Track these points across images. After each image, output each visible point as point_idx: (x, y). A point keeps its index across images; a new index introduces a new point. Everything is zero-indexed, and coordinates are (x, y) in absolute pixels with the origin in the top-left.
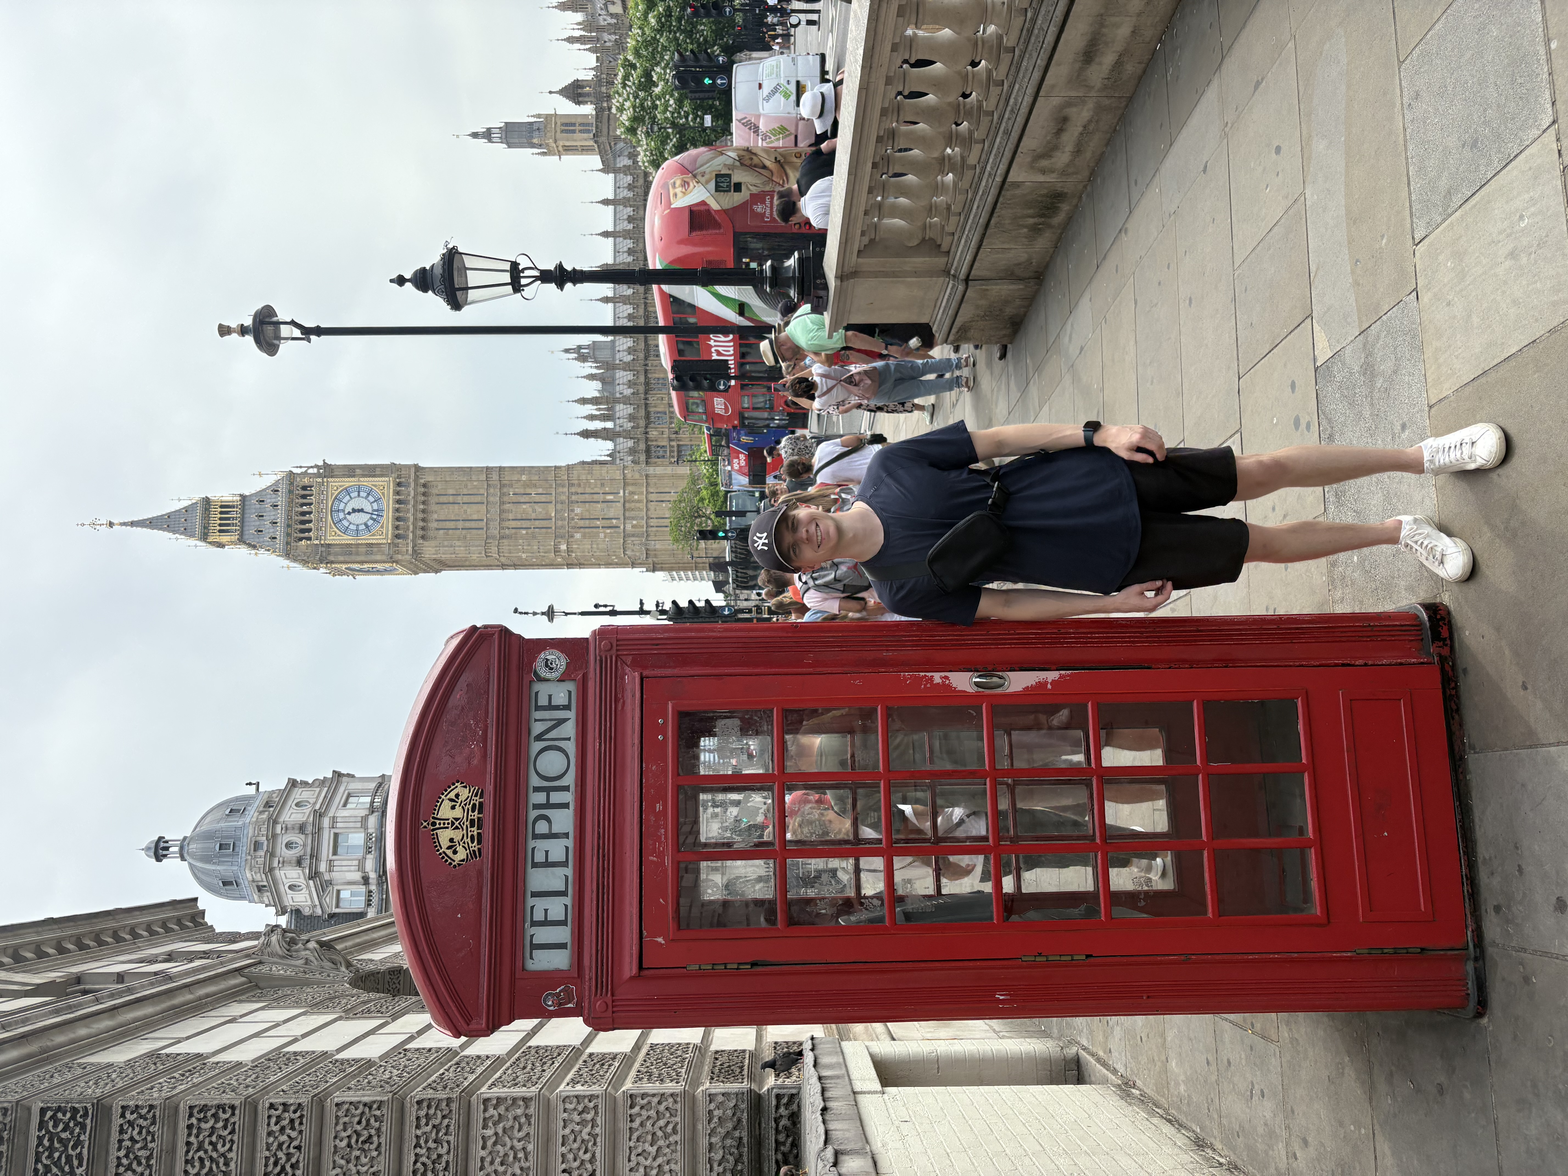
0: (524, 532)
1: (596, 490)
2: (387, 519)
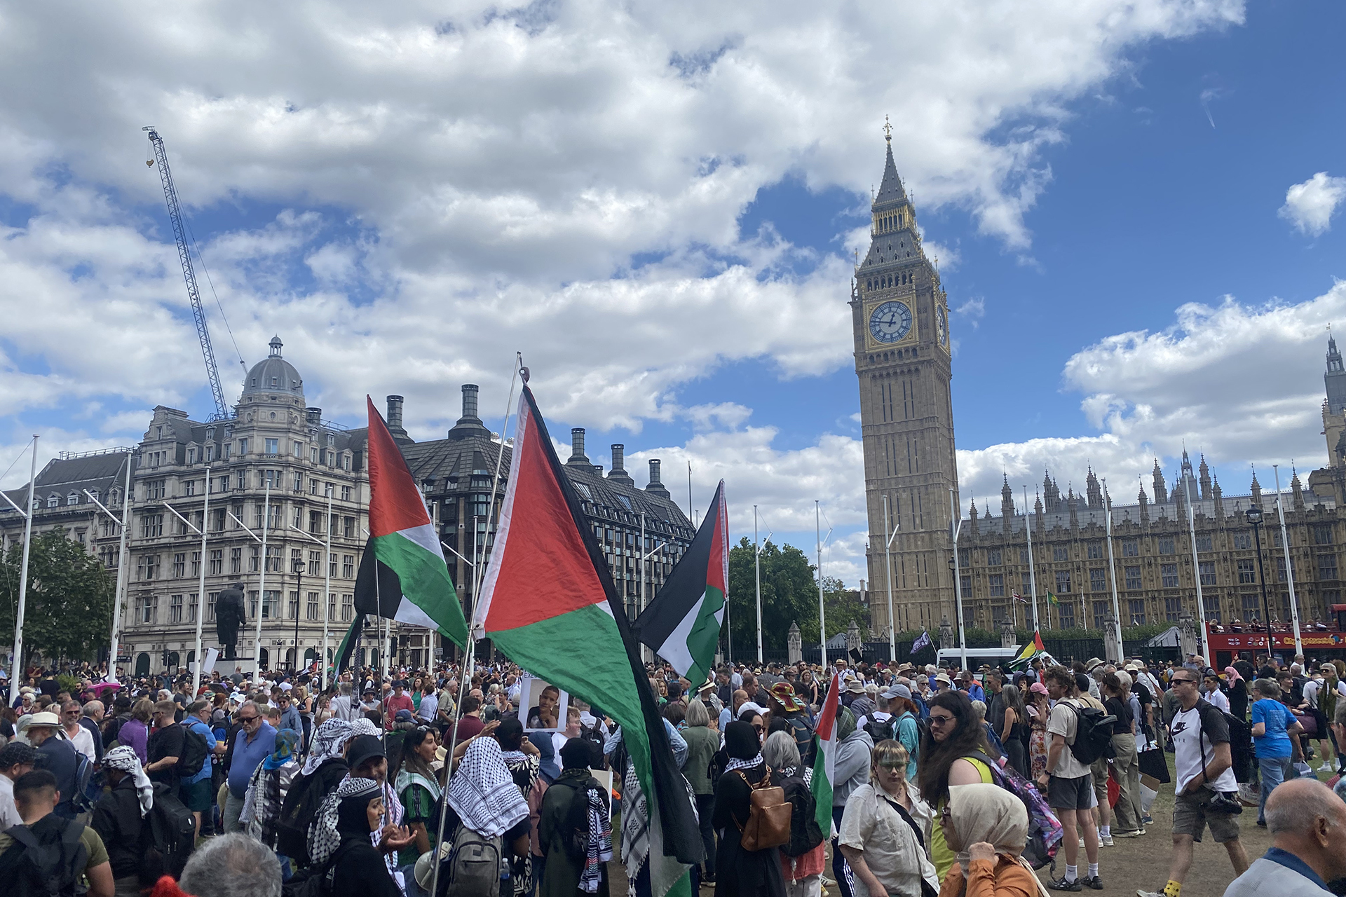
1: (923, 508)
2: (886, 346)
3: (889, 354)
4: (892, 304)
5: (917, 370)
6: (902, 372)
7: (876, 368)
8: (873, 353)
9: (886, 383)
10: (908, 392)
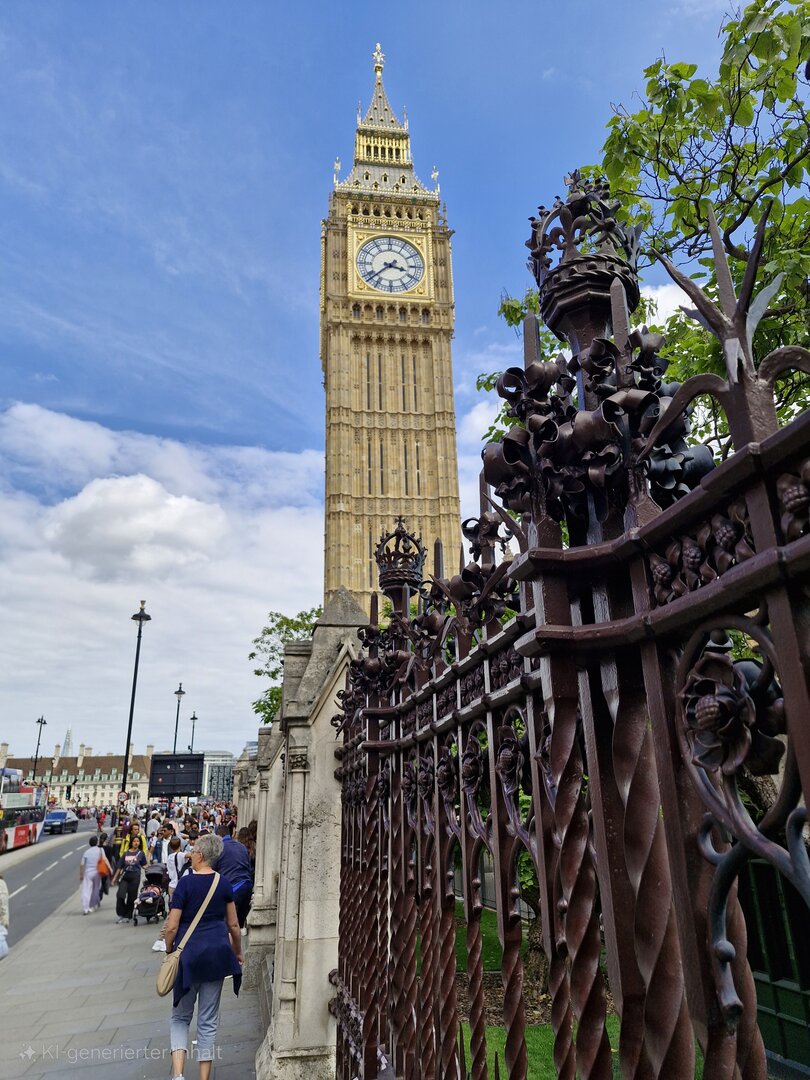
0: (365, 458)
2: (381, 295)
3: (386, 307)
4: (394, 241)
5: (426, 343)
6: (403, 341)
7: (362, 324)
8: (360, 300)
9: (375, 350)
10: (411, 372)
